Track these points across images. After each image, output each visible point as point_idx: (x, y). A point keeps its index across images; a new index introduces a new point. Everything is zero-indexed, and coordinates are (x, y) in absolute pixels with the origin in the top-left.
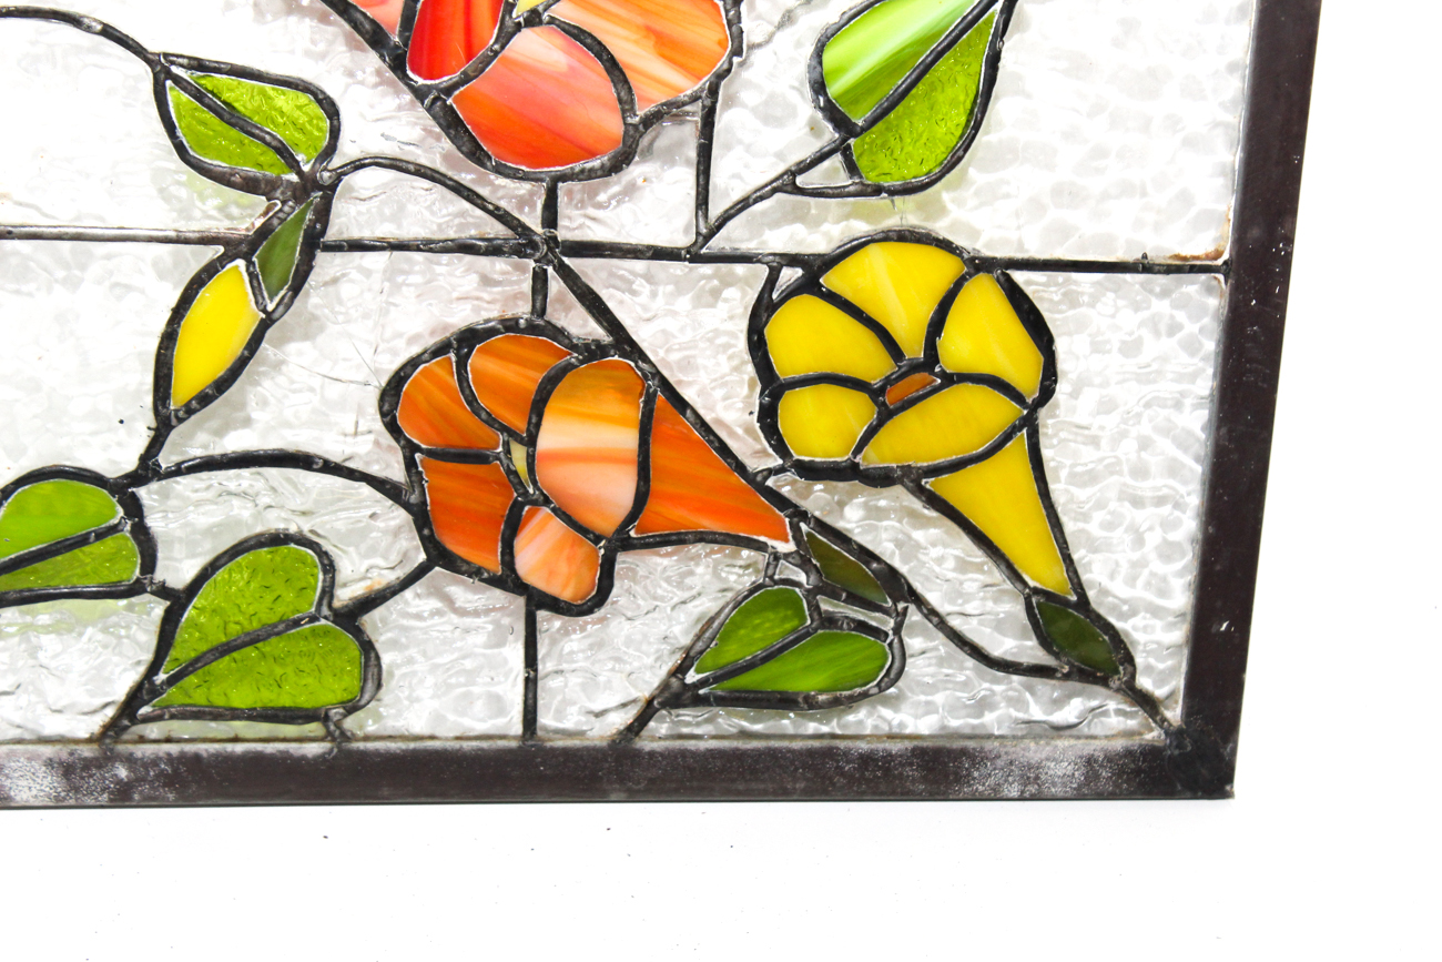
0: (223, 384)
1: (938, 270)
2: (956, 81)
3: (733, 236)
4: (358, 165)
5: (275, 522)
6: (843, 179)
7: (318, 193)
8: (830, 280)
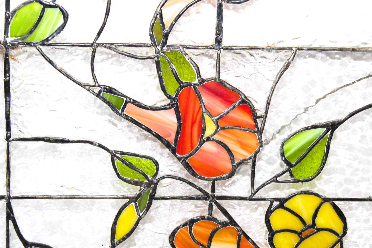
0: (129, 235)
1: (315, 202)
2: (318, 153)
3: (261, 194)
4: (163, 178)
6: (289, 178)
7: (153, 185)
8: (286, 205)
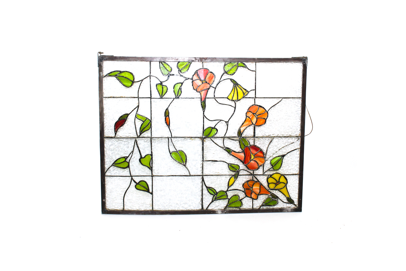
0: (232, 185)
1: (280, 175)
2: (280, 162)
3: (266, 173)
4: (241, 170)
5: (236, 194)
6: (273, 170)
7: (238, 172)
8: (272, 176)
